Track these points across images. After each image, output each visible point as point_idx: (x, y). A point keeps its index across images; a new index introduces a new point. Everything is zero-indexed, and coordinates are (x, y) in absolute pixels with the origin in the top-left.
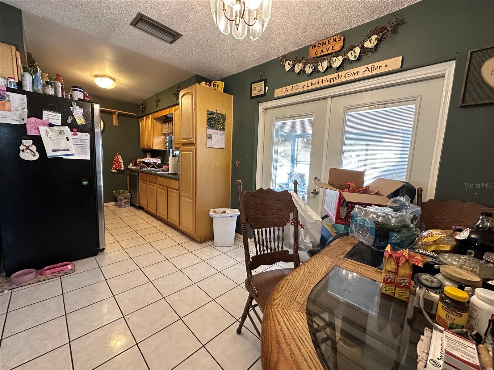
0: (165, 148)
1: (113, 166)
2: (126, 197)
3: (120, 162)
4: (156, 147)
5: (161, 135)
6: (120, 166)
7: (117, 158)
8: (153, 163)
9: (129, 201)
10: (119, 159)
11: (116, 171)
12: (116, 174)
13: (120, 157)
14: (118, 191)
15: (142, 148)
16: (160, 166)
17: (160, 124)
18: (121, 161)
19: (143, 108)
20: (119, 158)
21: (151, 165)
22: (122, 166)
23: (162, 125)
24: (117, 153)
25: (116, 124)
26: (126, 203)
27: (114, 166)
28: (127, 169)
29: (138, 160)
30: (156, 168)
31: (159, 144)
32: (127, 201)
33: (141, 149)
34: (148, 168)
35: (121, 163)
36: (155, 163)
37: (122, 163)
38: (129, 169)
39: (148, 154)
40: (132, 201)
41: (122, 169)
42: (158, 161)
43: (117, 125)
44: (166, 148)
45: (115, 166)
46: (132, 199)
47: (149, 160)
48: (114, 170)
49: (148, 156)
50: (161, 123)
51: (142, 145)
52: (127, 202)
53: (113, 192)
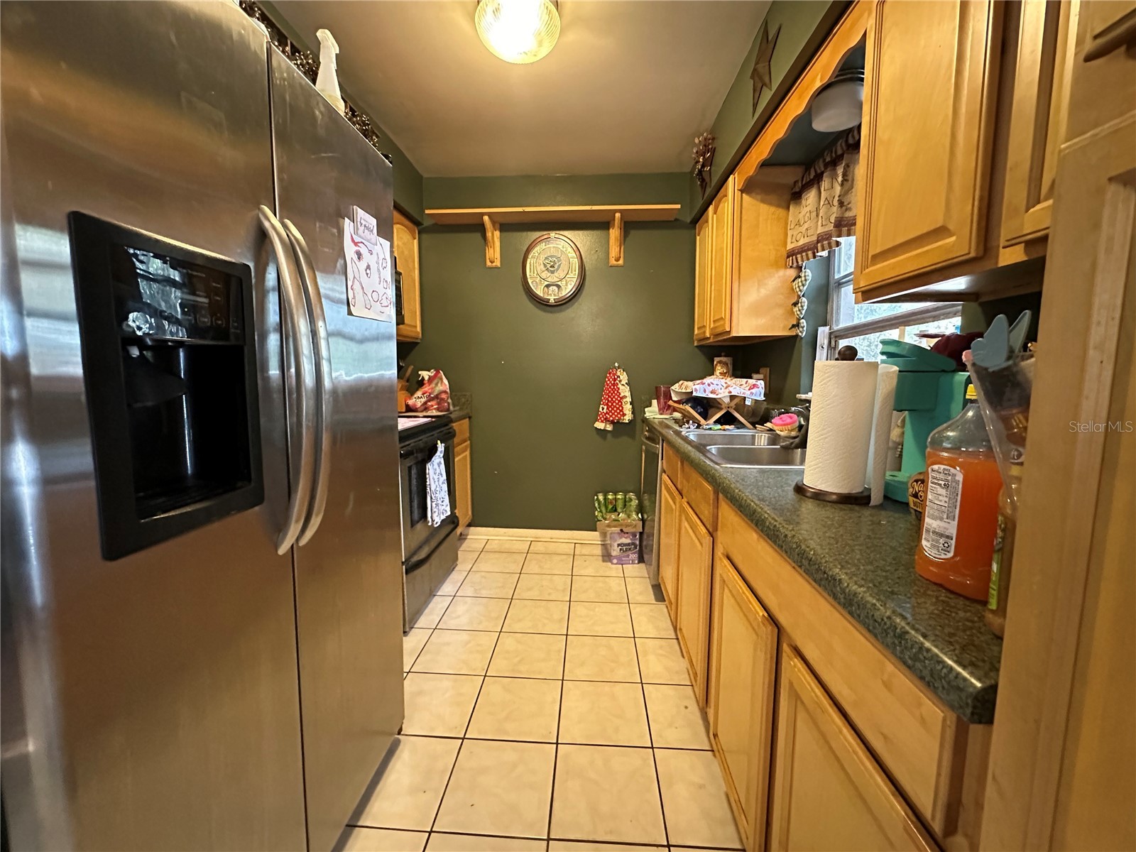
0: (793, 326)
1: (601, 409)
2: (625, 530)
3: (622, 395)
4: (746, 326)
5: (776, 265)
6: (621, 411)
7: (615, 380)
8: (727, 400)
9: (638, 542)
10: (620, 386)
11: (609, 428)
12: (609, 436)
13: (624, 377)
14: (610, 497)
15: (700, 340)
16: (759, 417)
17: (772, 209)
18: (625, 391)
19: (703, 166)
20: (620, 381)
21: (721, 409)
22: (628, 408)
23: (781, 212)
24: (616, 365)
25: (617, 260)
26: (625, 548)
27: (603, 409)
28: (643, 422)
29: (676, 387)
30: (740, 425)
31: (757, 309)
32: (628, 541)
33: (696, 344)
34: (702, 421)
35: (625, 397)
36: (736, 401)
37: (629, 399)
38: (645, 421)
39: (720, 362)
40: (644, 543)
41: (628, 417)
42: (752, 390)
43: (621, 262)
44: (797, 325)
45: (605, 411)
46: (645, 536)
47: (711, 388)
48: (602, 422)
49: (719, 369)
50: (779, 206)
51: (698, 328)
52: (629, 544)
53: (596, 497)
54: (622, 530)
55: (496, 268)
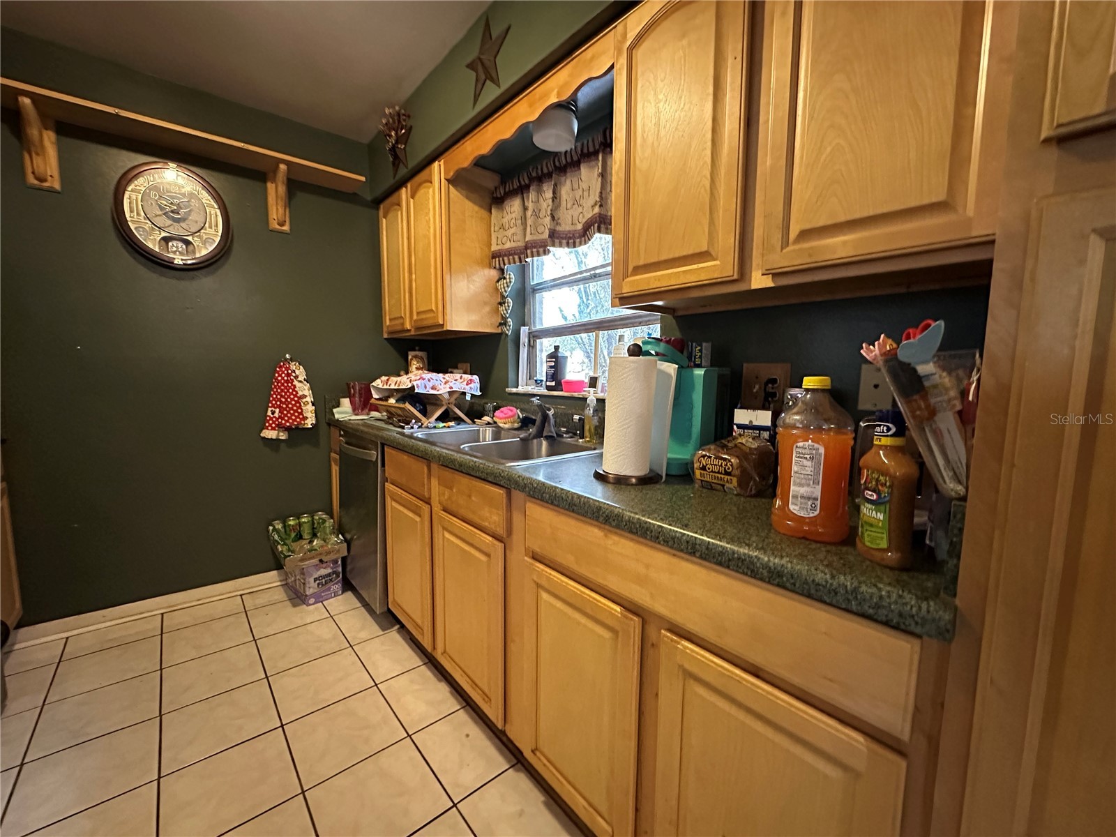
0: (501, 324)
1: (269, 413)
2: (325, 559)
3: (300, 393)
4: (461, 321)
5: (481, 263)
6: (301, 413)
7: (288, 375)
8: (446, 396)
9: (340, 569)
10: (296, 383)
11: (283, 436)
12: (283, 445)
13: (301, 372)
14: (291, 523)
15: (390, 333)
16: (474, 412)
17: (476, 208)
18: (304, 389)
19: (397, 142)
20: (296, 377)
21: (443, 405)
22: (309, 411)
23: (484, 213)
24: (287, 356)
25: (282, 224)
26: (323, 582)
27: (273, 412)
28: (329, 425)
29: (378, 383)
30: (459, 420)
31: (469, 306)
32: (329, 571)
33: (385, 336)
34: (423, 419)
35: (305, 396)
36: (455, 396)
37: (309, 399)
38: (338, 425)
39: (416, 357)
40: (349, 568)
41: (310, 422)
42: (464, 383)
43: (286, 228)
44: (505, 323)
45: (276, 415)
46: (349, 561)
47: (431, 384)
48: (273, 429)
49: (414, 365)
50: (481, 206)
51: (390, 320)
52: (329, 575)
53: (271, 528)
54: (321, 561)
55: (51, 191)
